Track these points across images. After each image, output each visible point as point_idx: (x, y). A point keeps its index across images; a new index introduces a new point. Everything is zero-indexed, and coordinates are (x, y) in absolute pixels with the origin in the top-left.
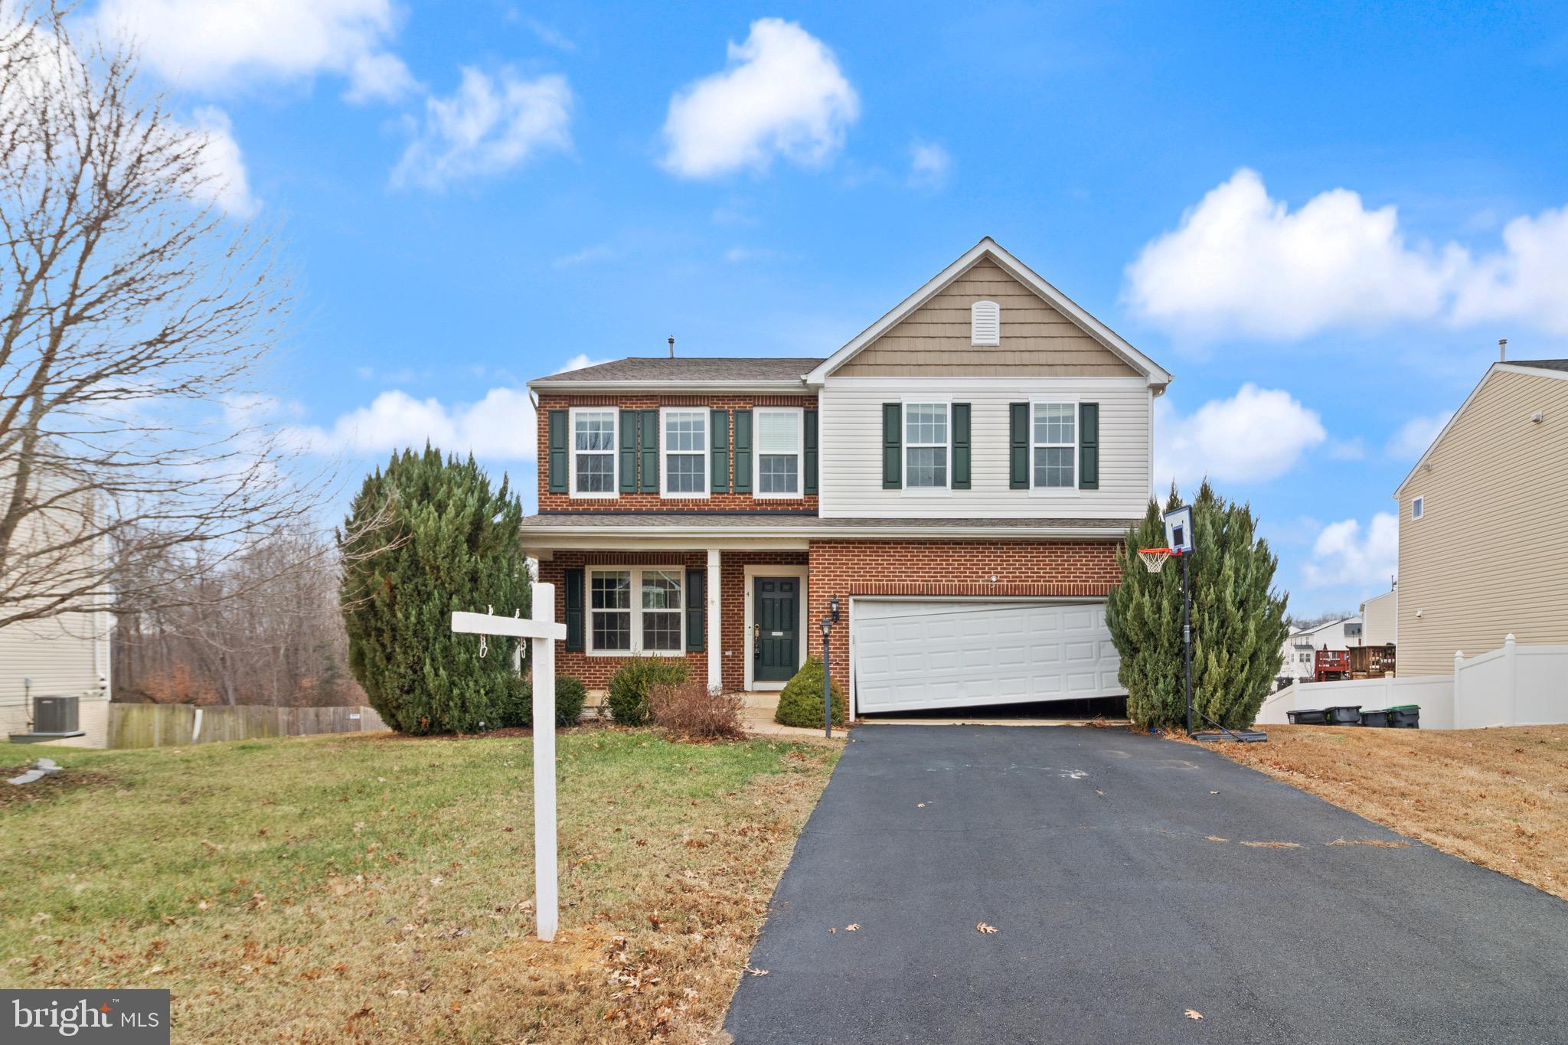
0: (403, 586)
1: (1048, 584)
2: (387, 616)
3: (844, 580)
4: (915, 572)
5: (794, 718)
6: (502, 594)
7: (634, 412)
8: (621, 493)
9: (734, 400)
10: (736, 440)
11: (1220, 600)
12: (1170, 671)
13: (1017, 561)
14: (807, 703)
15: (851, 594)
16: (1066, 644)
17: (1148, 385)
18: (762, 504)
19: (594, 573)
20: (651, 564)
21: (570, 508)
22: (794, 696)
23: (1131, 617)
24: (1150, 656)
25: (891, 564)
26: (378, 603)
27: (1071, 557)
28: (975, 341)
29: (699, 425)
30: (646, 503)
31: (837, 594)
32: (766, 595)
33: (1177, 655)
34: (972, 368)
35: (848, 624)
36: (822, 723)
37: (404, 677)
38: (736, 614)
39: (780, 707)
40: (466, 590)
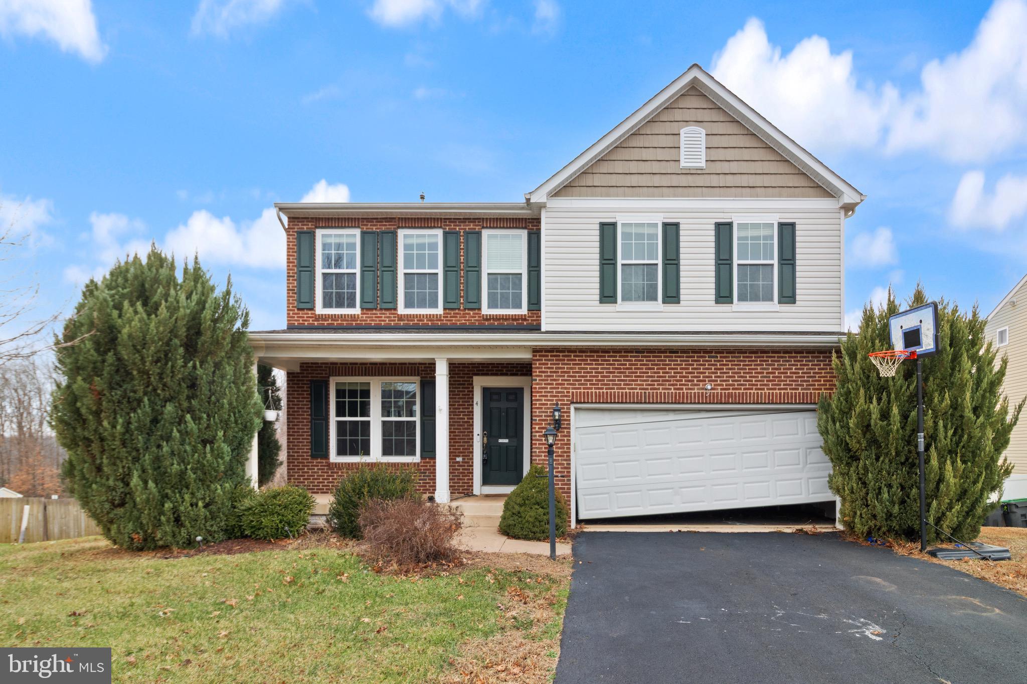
0: (110, 393)
1: (759, 391)
2: (92, 425)
3: (566, 388)
4: (633, 381)
5: (517, 530)
6: (225, 401)
7: (373, 233)
8: (362, 309)
9: (465, 222)
10: (467, 259)
11: (955, 406)
12: (896, 480)
13: (730, 369)
14: (530, 514)
15: (572, 403)
16: (775, 451)
17: (841, 204)
18: (490, 319)
19: (337, 384)
20: (389, 375)
21: (316, 323)
22: (517, 507)
23: (854, 424)
24: (872, 464)
25: (611, 373)
26: (83, 411)
27: (781, 365)
28: (683, 164)
29: (433, 246)
30: (385, 318)
31: (559, 403)
32: (494, 405)
33: (903, 464)
34: (680, 189)
35: (569, 432)
36: (545, 535)
37: (114, 489)
38: (466, 422)
39: (504, 518)
40: (183, 397)
